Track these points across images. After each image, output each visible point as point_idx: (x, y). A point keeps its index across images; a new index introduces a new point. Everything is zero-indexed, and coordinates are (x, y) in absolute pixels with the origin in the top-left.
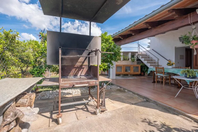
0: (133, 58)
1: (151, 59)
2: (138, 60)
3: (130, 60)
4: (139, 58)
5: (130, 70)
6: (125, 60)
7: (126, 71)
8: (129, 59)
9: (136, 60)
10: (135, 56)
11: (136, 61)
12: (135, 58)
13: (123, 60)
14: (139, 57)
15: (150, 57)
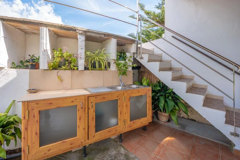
0: (123, 62)
1: (169, 67)
2: (139, 68)
3: (113, 67)
4: (140, 61)
5: (117, 117)
6: (94, 66)
7: (99, 127)
8: (109, 64)
9: (130, 69)
10: (128, 55)
11: (130, 71)
12: (127, 61)
13: (86, 68)
14: (142, 58)
15: (163, 60)
